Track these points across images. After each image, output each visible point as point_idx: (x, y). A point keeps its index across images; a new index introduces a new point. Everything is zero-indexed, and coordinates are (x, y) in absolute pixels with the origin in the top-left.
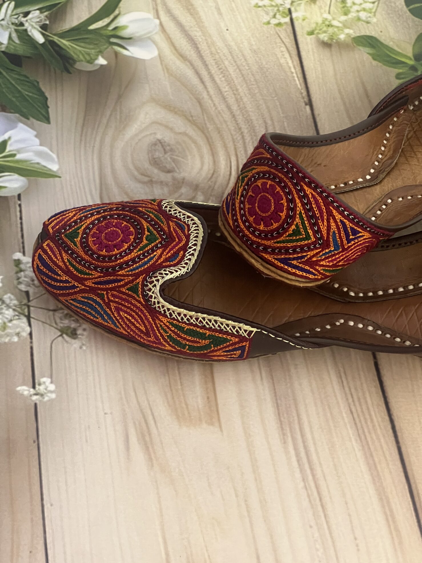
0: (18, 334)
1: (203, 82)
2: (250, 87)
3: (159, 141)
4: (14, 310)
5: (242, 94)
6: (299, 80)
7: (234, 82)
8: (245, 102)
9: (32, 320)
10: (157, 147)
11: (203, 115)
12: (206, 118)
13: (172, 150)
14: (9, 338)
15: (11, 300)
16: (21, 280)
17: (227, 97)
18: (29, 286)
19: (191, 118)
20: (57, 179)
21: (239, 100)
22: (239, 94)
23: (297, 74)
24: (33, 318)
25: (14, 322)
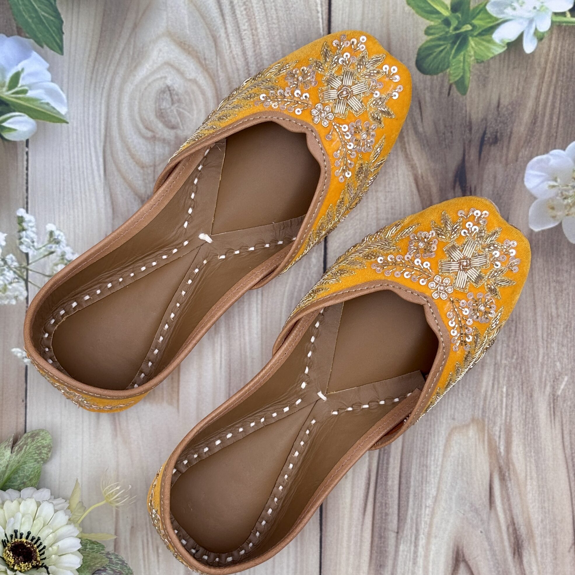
0: (16, 298)
1: (223, 15)
2: (271, 26)
3: (168, 87)
4: (15, 272)
5: (260, 34)
6: (323, 23)
7: (255, 18)
8: (262, 46)
9: (29, 284)
10: (165, 95)
11: (217, 59)
12: (219, 64)
13: (179, 101)
14: (8, 300)
15: (13, 261)
16: (22, 240)
17: (245, 37)
18: (29, 247)
19: (203, 62)
20: (64, 125)
21: (256, 43)
22: (257, 36)
23: (322, 14)
24: (31, 282)
25: (14, 285)
